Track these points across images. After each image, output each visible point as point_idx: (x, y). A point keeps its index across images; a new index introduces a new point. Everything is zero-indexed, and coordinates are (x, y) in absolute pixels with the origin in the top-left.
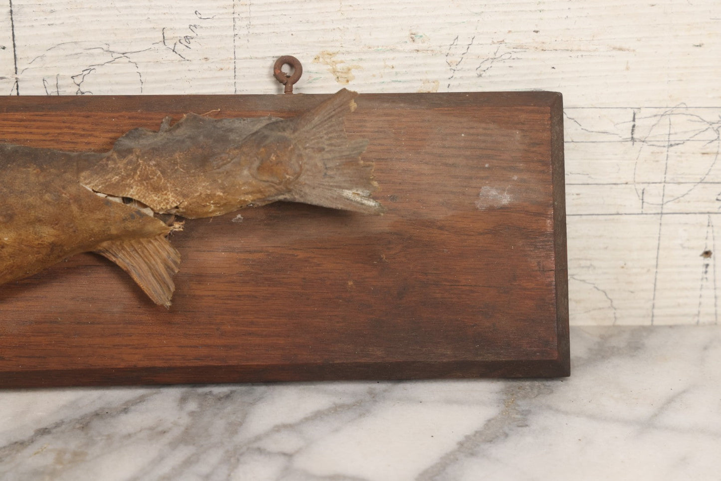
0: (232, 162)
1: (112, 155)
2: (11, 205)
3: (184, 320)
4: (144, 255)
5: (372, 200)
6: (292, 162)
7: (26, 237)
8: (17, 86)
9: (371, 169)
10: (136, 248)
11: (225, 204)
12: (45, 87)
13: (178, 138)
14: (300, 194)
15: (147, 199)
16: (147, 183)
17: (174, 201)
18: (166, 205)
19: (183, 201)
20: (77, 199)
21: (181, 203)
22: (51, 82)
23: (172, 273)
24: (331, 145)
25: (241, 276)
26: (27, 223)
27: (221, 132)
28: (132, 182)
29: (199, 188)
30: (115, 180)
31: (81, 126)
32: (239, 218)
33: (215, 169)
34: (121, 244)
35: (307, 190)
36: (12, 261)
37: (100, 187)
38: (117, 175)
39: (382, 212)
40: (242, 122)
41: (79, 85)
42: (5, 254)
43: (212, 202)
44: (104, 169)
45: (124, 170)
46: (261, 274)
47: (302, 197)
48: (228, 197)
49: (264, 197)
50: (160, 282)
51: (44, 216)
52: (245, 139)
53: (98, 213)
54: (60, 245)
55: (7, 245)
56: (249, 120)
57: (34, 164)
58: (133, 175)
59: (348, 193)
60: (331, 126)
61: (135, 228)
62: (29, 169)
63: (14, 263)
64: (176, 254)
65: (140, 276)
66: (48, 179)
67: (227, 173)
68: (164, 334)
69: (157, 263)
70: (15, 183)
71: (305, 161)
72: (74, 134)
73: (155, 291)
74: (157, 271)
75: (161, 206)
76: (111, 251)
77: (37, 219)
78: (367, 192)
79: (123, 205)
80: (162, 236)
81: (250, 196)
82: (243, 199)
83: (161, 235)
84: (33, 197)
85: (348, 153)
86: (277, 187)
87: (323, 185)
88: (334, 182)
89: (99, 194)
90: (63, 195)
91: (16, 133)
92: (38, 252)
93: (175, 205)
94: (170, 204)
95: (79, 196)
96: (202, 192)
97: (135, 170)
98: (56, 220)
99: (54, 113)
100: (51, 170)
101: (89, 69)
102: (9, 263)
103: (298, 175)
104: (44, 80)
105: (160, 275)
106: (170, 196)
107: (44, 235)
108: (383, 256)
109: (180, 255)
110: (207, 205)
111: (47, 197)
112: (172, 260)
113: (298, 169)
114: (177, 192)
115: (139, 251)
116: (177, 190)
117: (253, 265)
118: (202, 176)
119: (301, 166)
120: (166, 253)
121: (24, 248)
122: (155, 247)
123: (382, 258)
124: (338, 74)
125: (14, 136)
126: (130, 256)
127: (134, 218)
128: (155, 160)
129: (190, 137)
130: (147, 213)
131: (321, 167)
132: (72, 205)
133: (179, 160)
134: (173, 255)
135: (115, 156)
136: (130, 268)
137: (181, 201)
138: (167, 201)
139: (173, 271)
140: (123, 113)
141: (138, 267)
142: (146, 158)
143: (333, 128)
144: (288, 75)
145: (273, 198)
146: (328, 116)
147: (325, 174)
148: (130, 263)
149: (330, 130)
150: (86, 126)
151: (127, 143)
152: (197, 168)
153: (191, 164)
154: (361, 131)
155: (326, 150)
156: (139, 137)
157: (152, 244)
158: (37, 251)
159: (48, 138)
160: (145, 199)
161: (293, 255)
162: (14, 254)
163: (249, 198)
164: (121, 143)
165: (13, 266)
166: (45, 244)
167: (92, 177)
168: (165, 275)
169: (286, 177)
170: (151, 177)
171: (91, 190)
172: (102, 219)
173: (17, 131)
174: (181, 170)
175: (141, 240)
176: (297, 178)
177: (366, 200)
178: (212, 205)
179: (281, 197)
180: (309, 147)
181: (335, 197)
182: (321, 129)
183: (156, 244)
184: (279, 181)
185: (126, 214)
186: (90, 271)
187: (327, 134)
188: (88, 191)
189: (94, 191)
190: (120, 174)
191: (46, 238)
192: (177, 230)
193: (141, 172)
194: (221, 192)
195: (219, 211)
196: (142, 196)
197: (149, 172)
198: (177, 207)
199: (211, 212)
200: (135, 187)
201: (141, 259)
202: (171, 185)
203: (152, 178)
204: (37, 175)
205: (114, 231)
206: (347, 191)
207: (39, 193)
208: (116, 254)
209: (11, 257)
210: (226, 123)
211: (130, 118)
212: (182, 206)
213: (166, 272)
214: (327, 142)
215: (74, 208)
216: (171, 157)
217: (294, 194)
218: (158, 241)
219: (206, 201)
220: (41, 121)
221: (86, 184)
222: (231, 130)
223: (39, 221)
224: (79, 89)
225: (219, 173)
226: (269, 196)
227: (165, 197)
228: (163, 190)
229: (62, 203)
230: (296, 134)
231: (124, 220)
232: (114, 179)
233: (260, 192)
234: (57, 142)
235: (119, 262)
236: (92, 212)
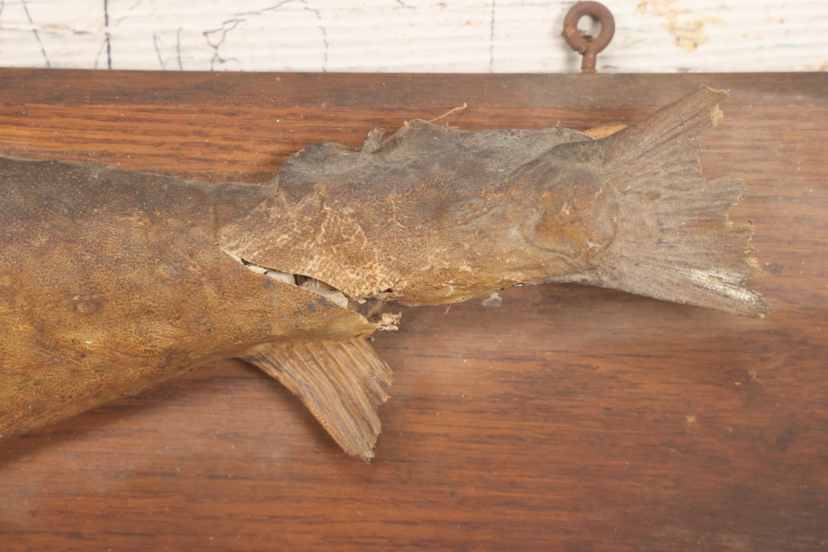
0: (490, 213)
1: (276, 196)
2: (99, 284)
3: (393, 476)
4: (329, 368)
5: (744, 290)
6: (600, 219)
7: (125, 340)
8: (109, 47)
9: (748, 237)
10: (315, 357)
11: (475, 286)
12: (158, 50)
13: (393, 166)
14: (611, 274)
15: (338, 278)
16: (338, 249)
17: (384, 280)
18: (370, 287)
19: (400, 280)
20: (215, 277)
21: (397, 283)
22: (169, 41)
23: (376, 401)
24: (672, 187)
25: (495, 402)
26: (127, 315)
27: (472, 157)
28: (311, 246)
29: (430, 258)
30: (281, 241)
31: (220, 131)
32: (496, 300)
33: (460, 225)
34: (288, 348)
35: (624, 267)
36: (99, 378)
37: (255, 254)
38: (285, 233)
39: (762, 312)
40: (509, 137)
41: (216, 47)
42: (86, 367)
43: (451, 282)
44: (262, 221)
45: (298, 224)
46: (531, 399)
47: (615, 279)
48: (481, 274)
49: (545, 275)
50: (355, 416)
51: (155, 305)
52: (515, 172)
53: (251, 300)
54: (183, 351)
55: (91, 352)
56: (522, 133)
57: (141, 208)
58: (314, 233)
59: (700, 276)
60: (673, 153)
61: (314, 327)
62: (131, 219)
63: (102, 380)
64: (385, 370)
65: (321, 405)
66: (164, 237)
67: (481, 232)
68: (359, 500)
69: (351, 384)
70: (105, 243)
71: (623, 215)
72: (208, 145)
73: (347, 432)
74: (350, 398)
75: (362, 290)
76: (269, 358)
77: (144, 310)
78: (736, 277)
79: (294, 288)
80: (361, 339)
81: (520, 274)
82: (506, 278)
83: (360, 337)
84: (139, 270)
85: (704, 204)
86: (570, 261)
87: (655, 259)
88: (676, 256)
89: (252, 268)
90: (191, 268)
91: (107, 141)
92: (145, 364)
93: (387, 287)
94: (378, 285)
95: (218, 270)
96: (435, 264)
97: (317, 223)
98: (178, 311)
99: (172, 107)
100: (170, 220)
101: (235, 21)
102: (92, 380)
103: (610, 241)
104: (155, 38)
105: (355, 405)
106: (378, 271)
107: (154, 336)
108: (753, 373)
109: (391, 372)
110: (443, 287)
111: (161, 270)
112: (378, 379)
113: (610, 232)
114: (391, 263)
115: (320, 361)
116: (390, 260)
117: (516, 382)
118: (435, 235)
119: (615, 226)
120: (368, 367)
121: (121, 356)
122: (348, 355)
123: (751, 377)
124: (679, 33)
125: (103, 147)
126: (304, 369)
127: (314, 311)
128: (352, 206)
129: (415, 166)
130: (337, 302)
131: (653, 227)
132: (205, 287)
133: (394, 207)
134: (379, 372)
135: (282, 196)
136: (303, 390)
137: (397, 280)
138: (372, 280)
139: (380, 399)
140: (297, 109)
141: (317, 389)
142: (336, 201)
143: (676, 157)
144: (587, 34)
145: (562, 278)
146: (669, 135)
147: (660, 241)
148: (304, 382)
149: (672, 159)
150: (231, 132)
151: (302, 169)
152: (427, 221)
153: (417, 214)
154: (721, 147)
155: (663, 197)
156: (325, 159)
157: (344, 351)
158: (143, 362)
159: (162, 151)
160: (334, 279)
161: (588, 367)
162: (102, 366)
163: (518, 277)
164: (293, 169)
165: (101, 385)
166: (156, 350)
167: (241, 235)
168: (364, 405)
169: (587, 246)
170: (345, 237)
171: (239, 260)
172: (257, 311)
173: (109, 137)
174: (399, 224)
175: (324, 343)
176: (607, 247)
177: (734, 289)
178: (451, 287)
179: (576, 278)
180: (630, 191)
181: (676, 281)
182: (655, 158)
183: (349, 350)
184: (575, 251)
185: (300, 304)
186: (232, 387)
187: (665, 166)
188: (234, 261)
189: (246, 263)
190: (290, 230)
191: (158, 341)
192: (387, 328)
193: (327, 228)
194: (469, 265)
195: (463, 295)
196: (329, 274)
197: (342, 229)
198: (389, 290)
199: (448, 298)
200: (316, 257)
201: (323, 375)
202: (380, 251)
203: (348, 240)
204: (146, 231)
205: (277, 331)
206: (699, 272)
207: (149, 264)
208: (280, 365)
209: (97, 371)
210: (481, 139)
211: (306, 118)
212: (398, 289)
213: (367, 400)
214: (665, 183)
215: (210, 291)
216: (383, 201)
217: (600, 273)
218: (353, 345)
219: (442, 281)
220: (151, 121)
221: (232, 249)
222: (489, 154)
223: (146, 313)
224: (216, 55)
225: (467, 232)
226: (554, 275)
227: (370, 272)
228: (365, 259)
229: (188, 282)
230: (609, 166)
231: (296, 312)
232: (279, 239)
233: (539, 267)
234: (179, 158)
235: (284, 379)
236: (239, 297)
